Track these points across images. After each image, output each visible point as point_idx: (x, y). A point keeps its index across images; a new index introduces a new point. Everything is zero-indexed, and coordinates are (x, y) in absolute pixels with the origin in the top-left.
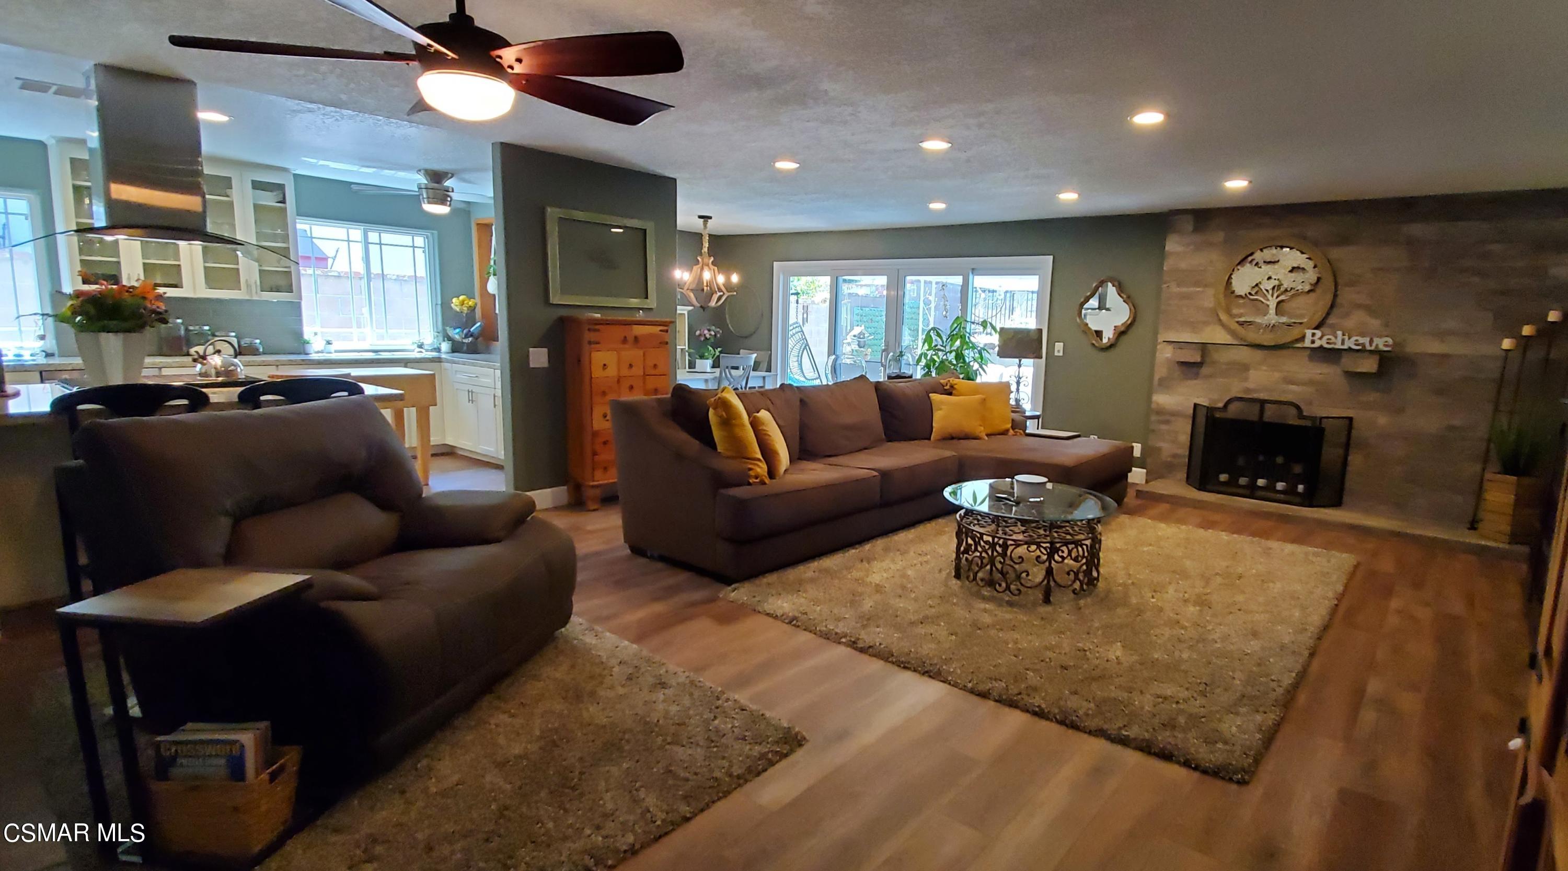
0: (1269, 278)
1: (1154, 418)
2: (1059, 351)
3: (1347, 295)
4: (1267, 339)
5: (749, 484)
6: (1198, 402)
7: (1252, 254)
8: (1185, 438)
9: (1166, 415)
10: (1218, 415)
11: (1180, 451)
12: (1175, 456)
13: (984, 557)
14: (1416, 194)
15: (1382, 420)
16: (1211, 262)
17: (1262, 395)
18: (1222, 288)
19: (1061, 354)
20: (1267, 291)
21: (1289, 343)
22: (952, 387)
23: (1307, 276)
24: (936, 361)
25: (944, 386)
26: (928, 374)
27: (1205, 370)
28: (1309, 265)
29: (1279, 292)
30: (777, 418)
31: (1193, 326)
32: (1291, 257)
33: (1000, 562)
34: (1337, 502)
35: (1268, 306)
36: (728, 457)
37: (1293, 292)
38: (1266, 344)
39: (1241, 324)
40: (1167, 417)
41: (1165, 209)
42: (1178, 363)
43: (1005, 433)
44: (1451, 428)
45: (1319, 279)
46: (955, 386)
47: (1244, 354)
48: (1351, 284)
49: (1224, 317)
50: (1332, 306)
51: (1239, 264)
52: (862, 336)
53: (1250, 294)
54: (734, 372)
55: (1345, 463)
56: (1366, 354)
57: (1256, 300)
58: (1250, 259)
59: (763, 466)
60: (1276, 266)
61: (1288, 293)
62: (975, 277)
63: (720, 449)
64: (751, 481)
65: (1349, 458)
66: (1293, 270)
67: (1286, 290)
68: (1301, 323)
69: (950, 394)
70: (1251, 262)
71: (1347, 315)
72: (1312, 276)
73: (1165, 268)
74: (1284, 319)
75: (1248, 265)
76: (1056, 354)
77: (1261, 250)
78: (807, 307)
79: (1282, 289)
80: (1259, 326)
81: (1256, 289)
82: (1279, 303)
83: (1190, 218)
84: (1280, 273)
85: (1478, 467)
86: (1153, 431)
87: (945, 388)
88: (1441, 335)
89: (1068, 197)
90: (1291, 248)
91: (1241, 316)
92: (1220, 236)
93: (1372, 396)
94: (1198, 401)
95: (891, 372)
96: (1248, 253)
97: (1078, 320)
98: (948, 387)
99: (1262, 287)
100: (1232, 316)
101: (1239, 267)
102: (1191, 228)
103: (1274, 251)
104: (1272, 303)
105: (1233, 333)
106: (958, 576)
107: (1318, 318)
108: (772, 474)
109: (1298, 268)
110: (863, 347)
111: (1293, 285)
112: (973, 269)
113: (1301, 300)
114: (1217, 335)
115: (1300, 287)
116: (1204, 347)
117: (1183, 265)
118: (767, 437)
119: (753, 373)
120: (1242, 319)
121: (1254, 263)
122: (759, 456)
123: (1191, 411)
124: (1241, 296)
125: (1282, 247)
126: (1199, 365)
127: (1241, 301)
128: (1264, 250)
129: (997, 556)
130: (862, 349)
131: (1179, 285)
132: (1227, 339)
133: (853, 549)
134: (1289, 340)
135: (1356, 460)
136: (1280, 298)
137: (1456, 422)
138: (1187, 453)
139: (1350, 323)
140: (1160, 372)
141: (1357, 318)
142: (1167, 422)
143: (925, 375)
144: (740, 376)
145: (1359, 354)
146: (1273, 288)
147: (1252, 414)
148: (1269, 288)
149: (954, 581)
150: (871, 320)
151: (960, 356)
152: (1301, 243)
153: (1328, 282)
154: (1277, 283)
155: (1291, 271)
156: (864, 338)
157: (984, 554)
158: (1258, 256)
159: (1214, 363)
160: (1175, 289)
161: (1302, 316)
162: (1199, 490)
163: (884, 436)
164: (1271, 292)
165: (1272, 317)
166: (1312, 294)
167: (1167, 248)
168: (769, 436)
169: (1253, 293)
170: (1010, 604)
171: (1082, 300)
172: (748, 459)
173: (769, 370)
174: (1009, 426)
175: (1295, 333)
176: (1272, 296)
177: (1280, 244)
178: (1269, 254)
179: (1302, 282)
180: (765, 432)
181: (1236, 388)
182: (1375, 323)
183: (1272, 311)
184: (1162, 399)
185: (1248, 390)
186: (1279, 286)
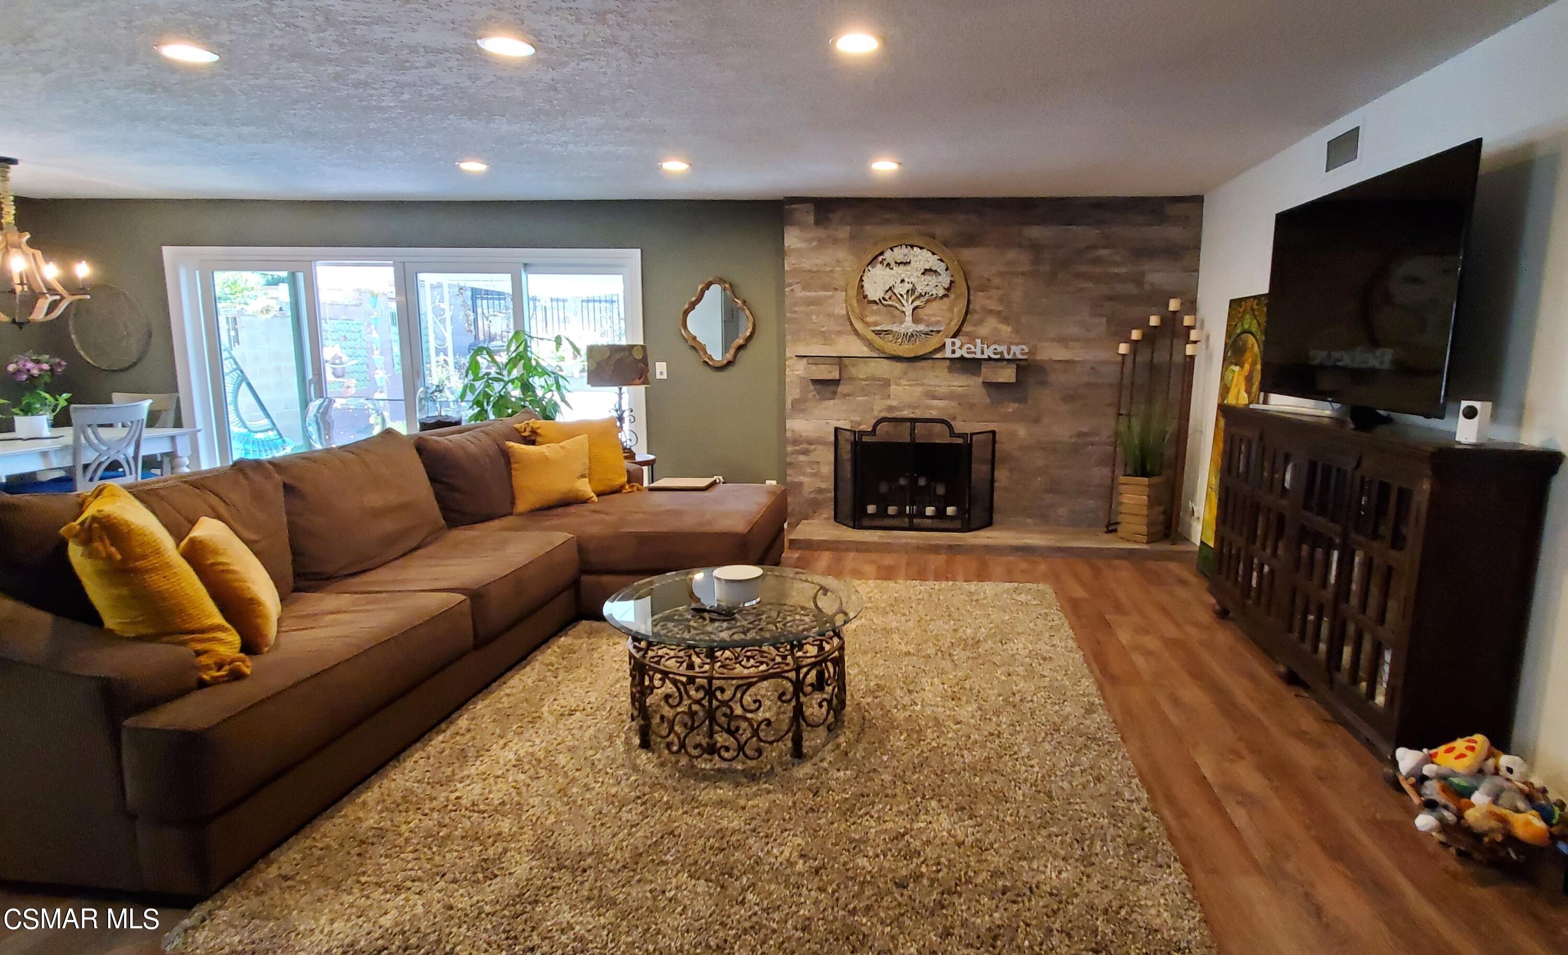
0: (903, 281)
1: (790, 449)
2: (661, 373)
3: (980, 300)
4: (906, 349)
5: (202, 684)
6: (838, 426)
7: (882, 254)
8: (828, 469)
9: (806, 444)
10: (865, 439)
11: (823, 486)
12: (820, 491)
13: (696, 713)
14: (1034, 195)
15: (1022, 431)
16: (838, 261)
17: (905, 412)
18: (853, 292)
19: (665, 377)
20: (901, 295)
21: (931, 353)
22: (534, 432)
23: (940, 279)
24: (491, 396)
25: (520, 432)
26: (482, 414)
27: (842, 389)
28: (940, 267)
29: (913, 297)
30: (239, 528)
31: (826, 338)
32: (923, 258)
33: (725, 715)
34: (987, 523)
35: (904, 312)
36: (139, 639)
37: (927, 297)
38: (906, 356)
39: (878, 333)
40: (805, 446)
41: (779, 196)
42: (815, 382)
43: (618, 490)
44: (1081, 435)
45: (952, 282)
46: (538, 431)
47: (884, 368)
48: (983, 288)
49: (858, 326)
50: (967, 313)
51: (870, 264)
52: (337, 361)
53: (884, 299)
54: (104, 433)
55: (992, 481)
56: (1005, 362)
57: (890, 306)
58: (880, 258)
59: (230, 638)
60: (908, 268)
61: (922, 299)
62: (529, 276)
63: (110, 621)
64: (205, 677)
65: (996, 473)
66: (926, 271)
67: (921, 295)
68: (938, 332)
69: (533, 443)
70: (881, 263)
71: (980, 322)
72: (945, 280)
73: (786, 268)
74: (921, 327)
75: (879, 266)
76: (658, 376)
77: (891, 249)
78: (235, 319)
79: (917, 294)
80: (896, 335)
81: (890, 293)
82: (914, 309)
83: (810, 207)
84: (912, 275)
85: (1106, 471)
86: (790, 464)
87: (524, 434)
88: (1064, 341)
89: (675, 166)
90: (921, 248)
91: (876, 324)
92: (844, 232)
93: (1012, 407)
94: (841, 424)
95: (424, 416)
96: (877, 253)
97: (683, 331)
98: (526, 434)
99: (895, 291)
100: (868, 324)
101: (870, 267)
102: (811, 219)
103: (904, 250)
104: (908, 309)
105: (870, 345)
106: (645, 744)
107: (954, 327)
108: (250, 647)
109: (930, 270)
110: (343, 376)
111: (927, 289)
112: (525, 265)
113: (935, 305)
114: (852, 347)
115: (934, 292)
116: (840, 360)
117: (806, 264)
118: (230, 576)
119: (147, 433)
120: (879, 328)
121: (885, 263)
122: (218, 619)
123: (832, 438)
124: (875, 302)
125: (912, 247)
126: (836, 382)
127: (875, 307)
128: (895, 249)
129: (718, 707)
130: (341, 380)
131: (804, 289)
132: (865, 351)
133: (438, 733)
134: (930, 349)
135: (1002, 475)
136: (916, 303)
137: (1085, 429)
138: (832, 487)
139: (984, 330)
140: (793, 393)
141: (991, 325)
142: (805, 452)
143: (476, 417)
144: (121, 440)
145: (999, 364)
146: (908, 291)
147: (903, 435)
148: (904, 292)
149: (643, 756)
150: (345, 337)
151: (527, 387)
152: (930, 242)
153: (961, 285)
154: (910, 286)
155: (923, 274)
156: (341, 363)
157: (695, 707)
158: (888, 255)
159: (851, 379)
160: (800, 294)
161: (937, 323)
162: (854, 528)
163: (443, 522)
164: (905, 296)
165: (908, 325)
166: (945, 299)
167: (787, 244)
168: (233, 572)
169: (887, 297)
170: (752, 777)
171: (686, 306)
172: (193, 632)
173: (178, 424)
174: (625, 479)
175: (934, 343)
176: (907, 301)
177: (911, 243)
178: (899, 253)
179: (935, 285)
180: (221, 568)
181: (879, 407)
182: (1006, 329)
183: (909, 319)
184: (797, 425)
185: (890, 408)
186: (913, 290)
